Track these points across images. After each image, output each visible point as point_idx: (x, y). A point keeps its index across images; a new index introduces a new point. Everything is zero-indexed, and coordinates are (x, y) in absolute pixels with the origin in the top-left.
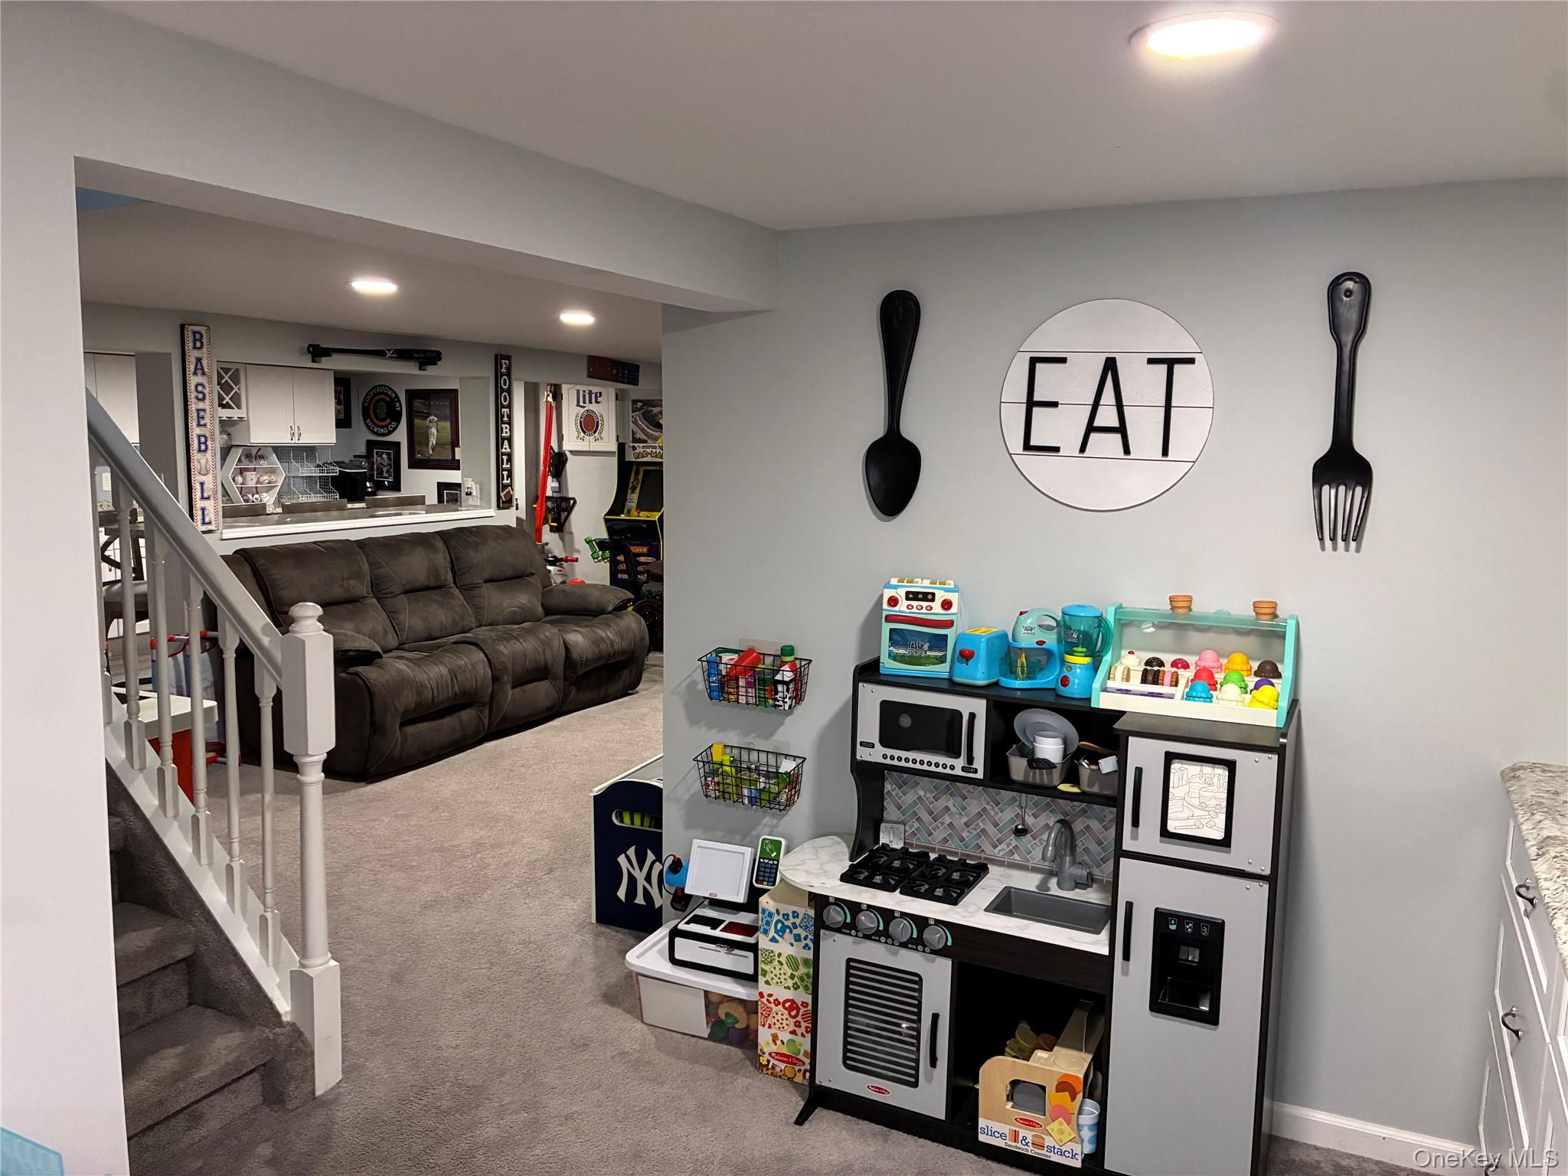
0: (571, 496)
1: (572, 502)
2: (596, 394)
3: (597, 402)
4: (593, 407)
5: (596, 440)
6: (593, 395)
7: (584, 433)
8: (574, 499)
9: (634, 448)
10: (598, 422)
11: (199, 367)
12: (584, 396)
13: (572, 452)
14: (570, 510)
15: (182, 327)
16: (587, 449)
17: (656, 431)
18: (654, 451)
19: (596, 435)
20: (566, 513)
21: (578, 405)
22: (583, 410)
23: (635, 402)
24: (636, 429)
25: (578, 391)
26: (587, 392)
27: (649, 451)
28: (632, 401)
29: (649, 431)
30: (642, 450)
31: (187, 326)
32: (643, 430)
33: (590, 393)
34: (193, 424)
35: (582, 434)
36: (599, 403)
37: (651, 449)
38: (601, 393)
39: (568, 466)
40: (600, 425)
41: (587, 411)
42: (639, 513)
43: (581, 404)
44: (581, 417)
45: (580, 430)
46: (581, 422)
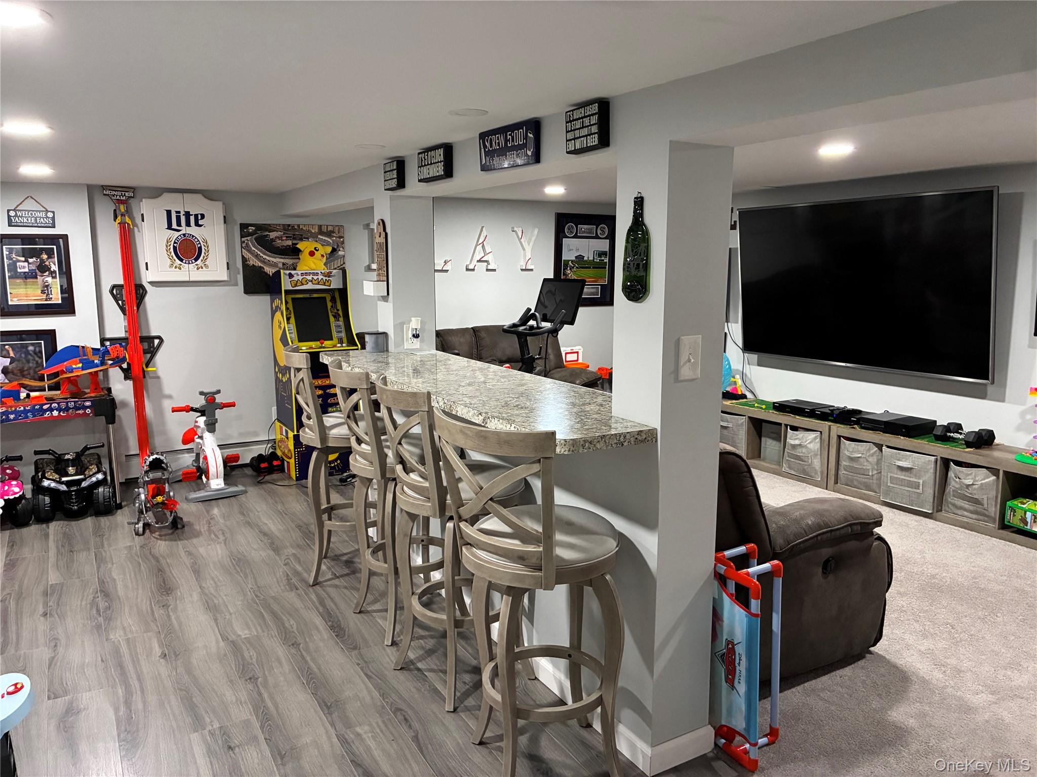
0: (153, 334)
2: (196, 216)
3: (197, 224)
4: (193, 230)
5: (198, 269)
6: (192, 219)
7: (181, 260)
8: (159, 338)
9: (291, 276)
10: (200, 248)
12: (178, 218)
14: (152, 351)
16: (187, 279)
17: (275, 258)
18: (315, 278)
20: (149, 356)
21: (170, 227)
22: (177, 234)
23: (243, 226)
24: (247, 255)
25: (169, 213)
26: (182, 213)
27: (309, 278)
28: (241, 224)
29: (264, 257)
30: (300, 278)
32: (257, 256)
33: (187, 215)
35: (178, 262)
36: (201, 226)
37: (311, 276)
38: (203, 216)
39: (147, 299)
40: (203, 251)
41: (184, 235)
42: (322, 344)
43: (174, 226)
44: (175, 243)
45: (175, 257)
46: (175, 248)
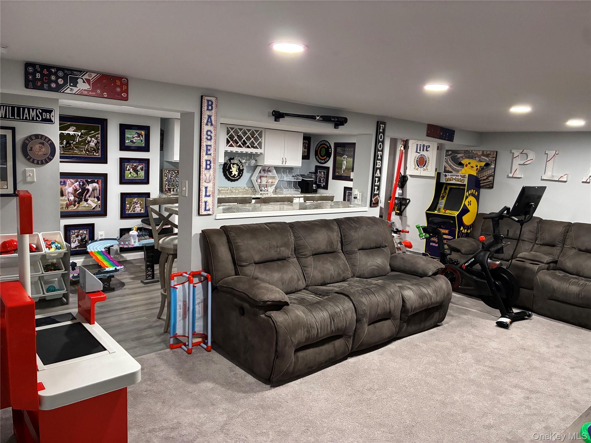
0: (408, 198)
1: (408, 201)
2: (427, 146)
3: (427, 150)
4: (425, 153)
5: (424, 170)
6: (425, 147)
7: (418, 166)
8: (409, 199)
9: (446, 176)
10: (426, 161)
11: (209, 121)
12: (420, 147)
13: (411, 176)
14: (406, 205)
15: (202, 97)
16: (419, 175)
17: (458, 167)
18: (457, 177)
19: (424, 168)
20: (404, 206)
21: (417, 152)
22: (419, 154)
23: (447, 151)
24: (447, 165)
25: (417, 145)
26: (422, 145)
27: (454, 177)
28: (446, 150)
29: (454, 166)
30: (450, 177)
31: (204, 97)
32: (450, 166)
33: (424, 146)
34: (203, 153)
35: (417, 167)
36: (427, 151)
37: (455, 177)
38: (429, 146)
39: (408, 182)
40: (427, 162)
41: (421, 155)
42: (445, 211)
43: (418, 151)
44: (417, 158)
45: (416, 165)
46: (417, 160)
